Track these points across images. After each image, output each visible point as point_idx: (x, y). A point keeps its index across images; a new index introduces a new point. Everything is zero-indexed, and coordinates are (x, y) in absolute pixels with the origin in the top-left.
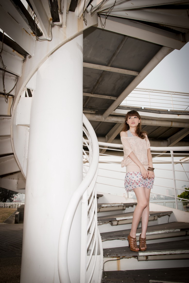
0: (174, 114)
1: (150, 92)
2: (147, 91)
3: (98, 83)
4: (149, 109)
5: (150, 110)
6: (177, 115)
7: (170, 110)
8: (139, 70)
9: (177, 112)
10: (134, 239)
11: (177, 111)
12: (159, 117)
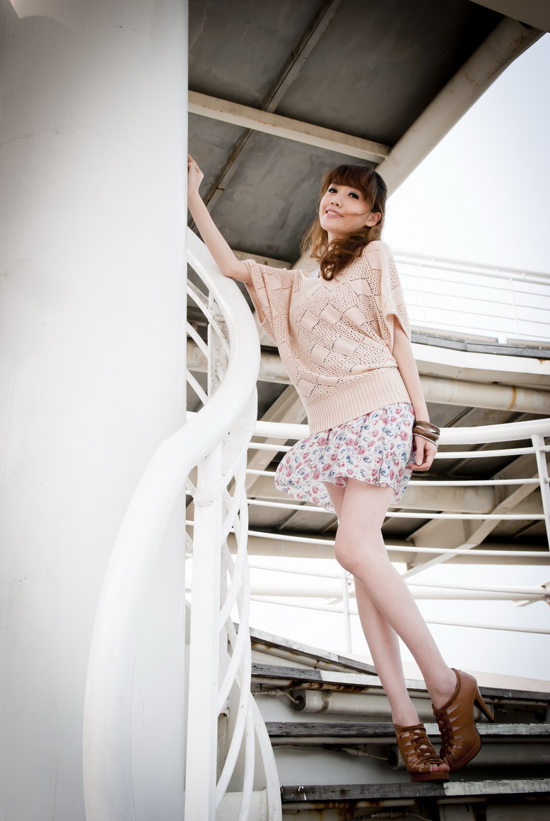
0: (524, 354)
1: (422, 265)
2: (410, 260)
3: (217, 188)
4: (422, 330)
5: (425, 334)
6: (537, 360)
7: (509, 340)
8: (389, 141)
9: (537, 348)
10: (411, 729)
11: (536, 344)
12: (463, 366)
